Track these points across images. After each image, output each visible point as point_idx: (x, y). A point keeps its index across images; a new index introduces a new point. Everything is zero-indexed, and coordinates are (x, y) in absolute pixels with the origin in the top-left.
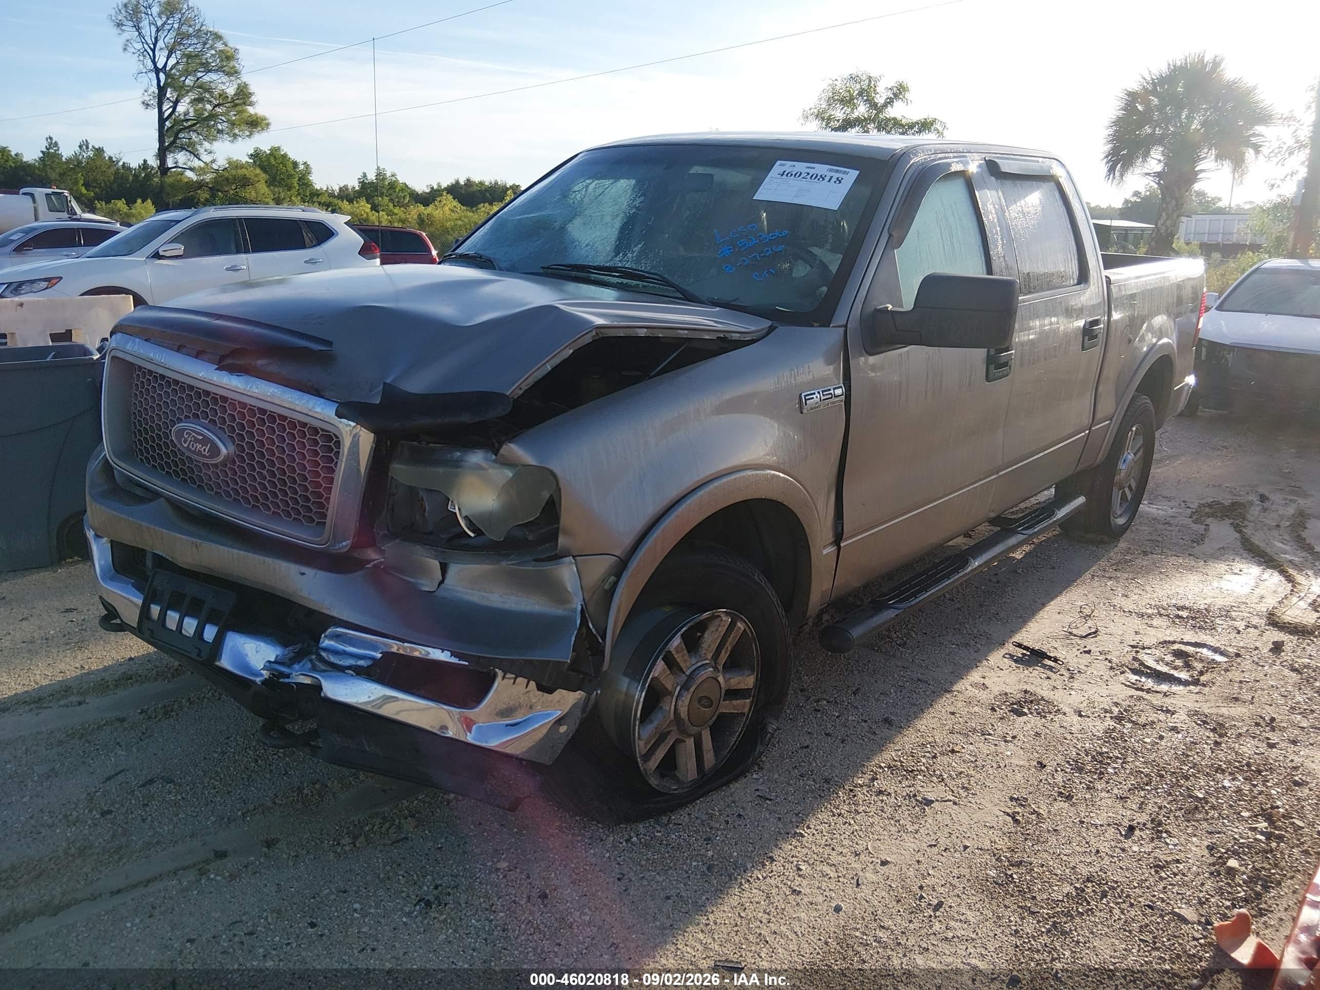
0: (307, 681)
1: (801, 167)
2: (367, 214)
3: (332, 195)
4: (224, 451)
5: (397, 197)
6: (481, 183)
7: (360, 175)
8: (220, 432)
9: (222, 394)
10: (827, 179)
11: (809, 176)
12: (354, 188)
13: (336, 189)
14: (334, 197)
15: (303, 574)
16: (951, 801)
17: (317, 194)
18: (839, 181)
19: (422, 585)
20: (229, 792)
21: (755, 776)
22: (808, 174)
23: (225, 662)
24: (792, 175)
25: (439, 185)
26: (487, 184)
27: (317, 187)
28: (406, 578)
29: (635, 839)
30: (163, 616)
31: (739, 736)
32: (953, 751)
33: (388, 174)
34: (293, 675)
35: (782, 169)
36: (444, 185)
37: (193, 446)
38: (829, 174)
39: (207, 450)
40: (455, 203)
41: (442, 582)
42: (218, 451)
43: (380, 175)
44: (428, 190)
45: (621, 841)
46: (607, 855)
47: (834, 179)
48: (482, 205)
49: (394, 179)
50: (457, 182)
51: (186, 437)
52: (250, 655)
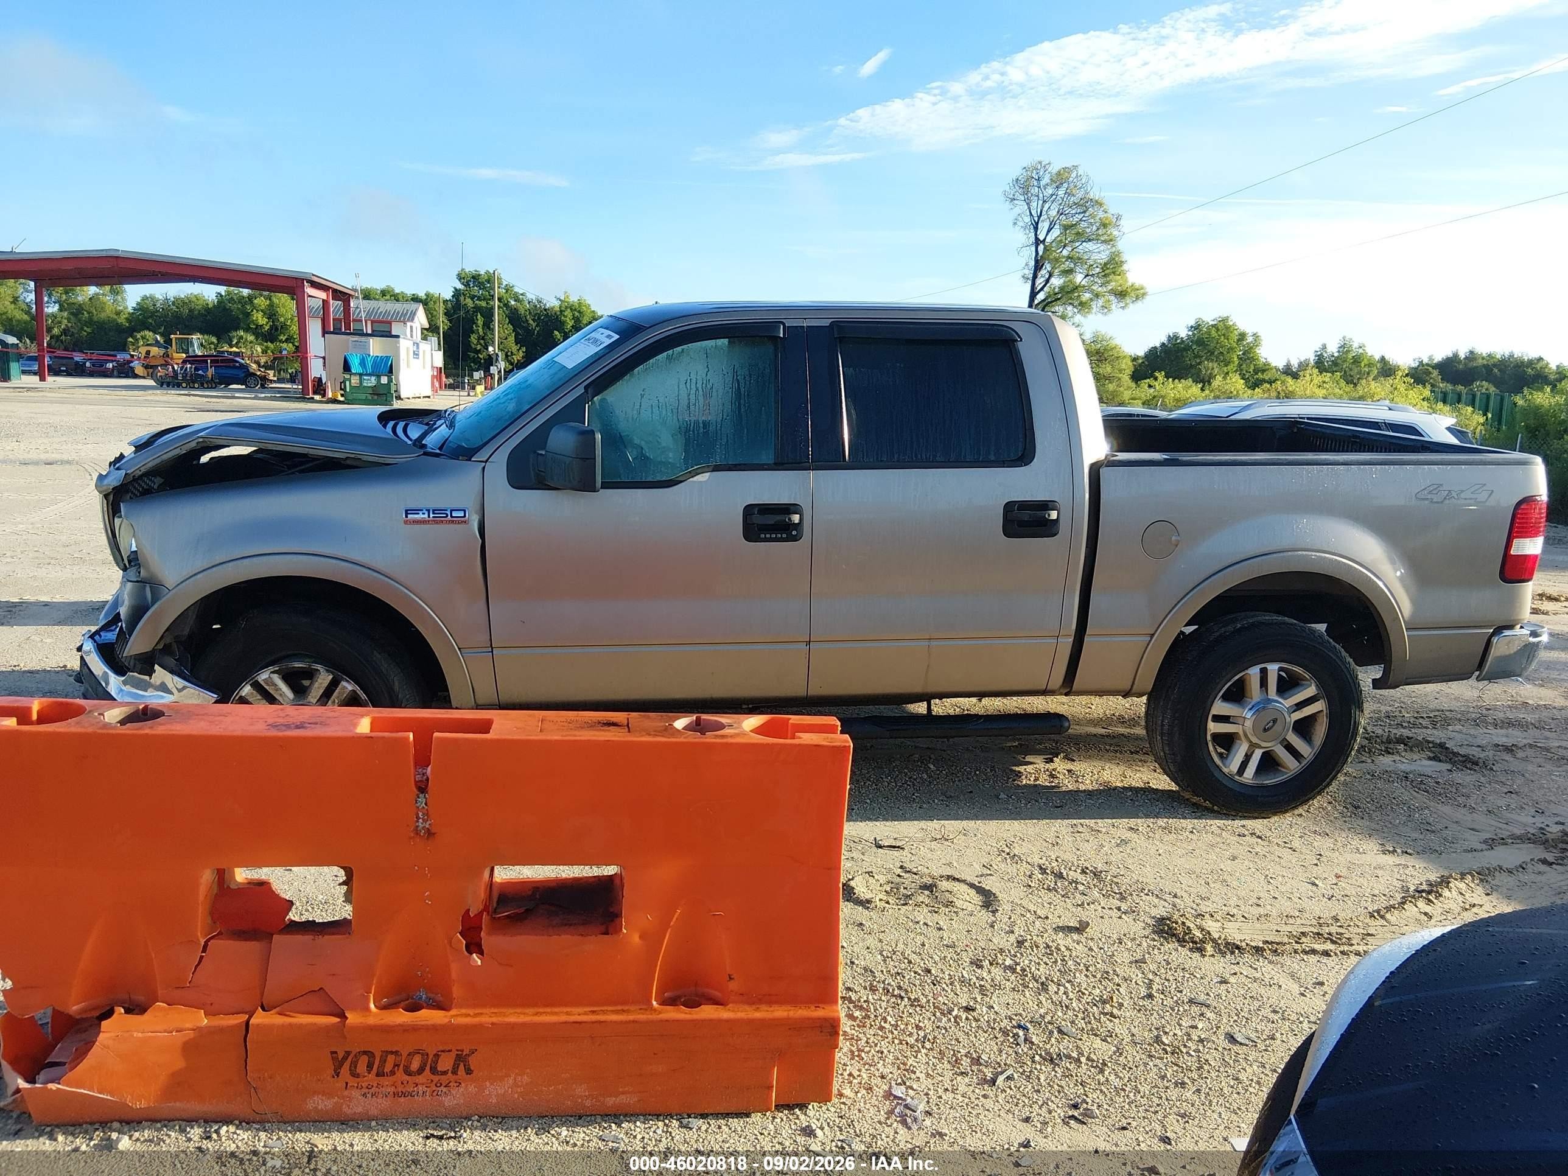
6: (1489, 356)
7: (1317, 347)
12: (1305, 361)
26: (1498, 356)
27: (1265, 362)
36: (1437, 359)
43: (1344, 346)
49: (1361, 351)
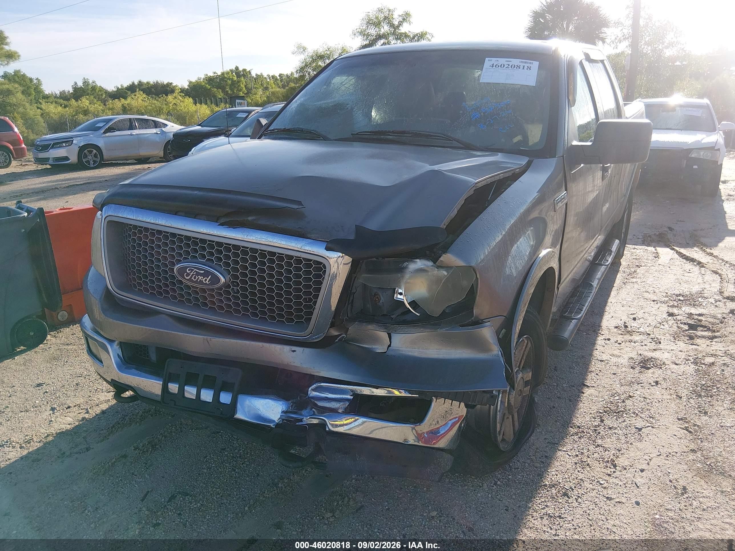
0: (315, 421)
1: (502, 61)
2: (88, 107)
3: (56, 97)
4: (223, 280)
5: (98, 95)
6: (148, 83)
7: (73, 84)
8: (218, 267)
9: (217, 241)
10: (522, 67)
11: (510, 66)
12: (69, 92)
13: (58, 93)
14: (58, 98)
15: (294, 351)
16: (649, 426)
17: (46, 97)
18: (529, 68)
19: (377, 348)
20: (229, 495)
21: (538, 430)
22: (509, 65)
23: (239, 415)
24: (499, 66)
25: (122, 86)
26: (152, 83)
27: (47, 92)
28: (364, 346)
29: (499, 483)
30: (182, 390)
31: (526, 408)
32: (630, 397)
33: (91, 82)
34: (305, 419)
35: (491, 63)
36: (125, 86)
37: (195, 278)
38: (522, 65)
39: (208, 280)
40: (144, 96)
41: (390, 346)
42: (219, 280)
43: (85, 82)
44: (115, 90)
45: (492, 485)
46: (490, 496)
47: (526, 68)
48: (161, 95)
49: (94, 84)
50: (133, 83)
51: (188, 272)
52: (261, 409)
